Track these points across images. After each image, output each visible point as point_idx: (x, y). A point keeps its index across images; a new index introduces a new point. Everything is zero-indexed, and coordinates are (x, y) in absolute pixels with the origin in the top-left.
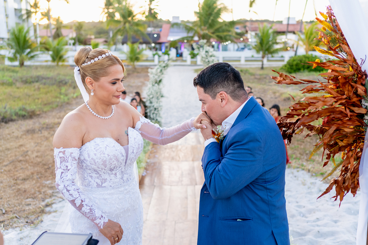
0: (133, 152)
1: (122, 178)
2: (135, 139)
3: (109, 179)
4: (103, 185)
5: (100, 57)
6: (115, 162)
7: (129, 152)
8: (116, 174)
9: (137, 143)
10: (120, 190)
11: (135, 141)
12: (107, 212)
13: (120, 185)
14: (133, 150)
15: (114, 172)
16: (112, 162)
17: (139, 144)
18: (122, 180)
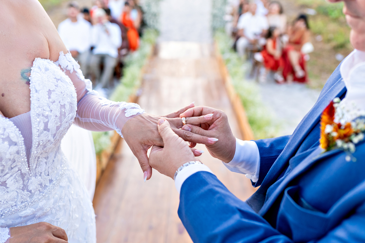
0: (46, 129)
1: (25, 187)
2: (50, 92)
7: (35, 132)
9: (57, 102)
11: (49, 98)
13: (22, 202)
14: (46, 124)
17: (63, 106)
18: (26, 192)
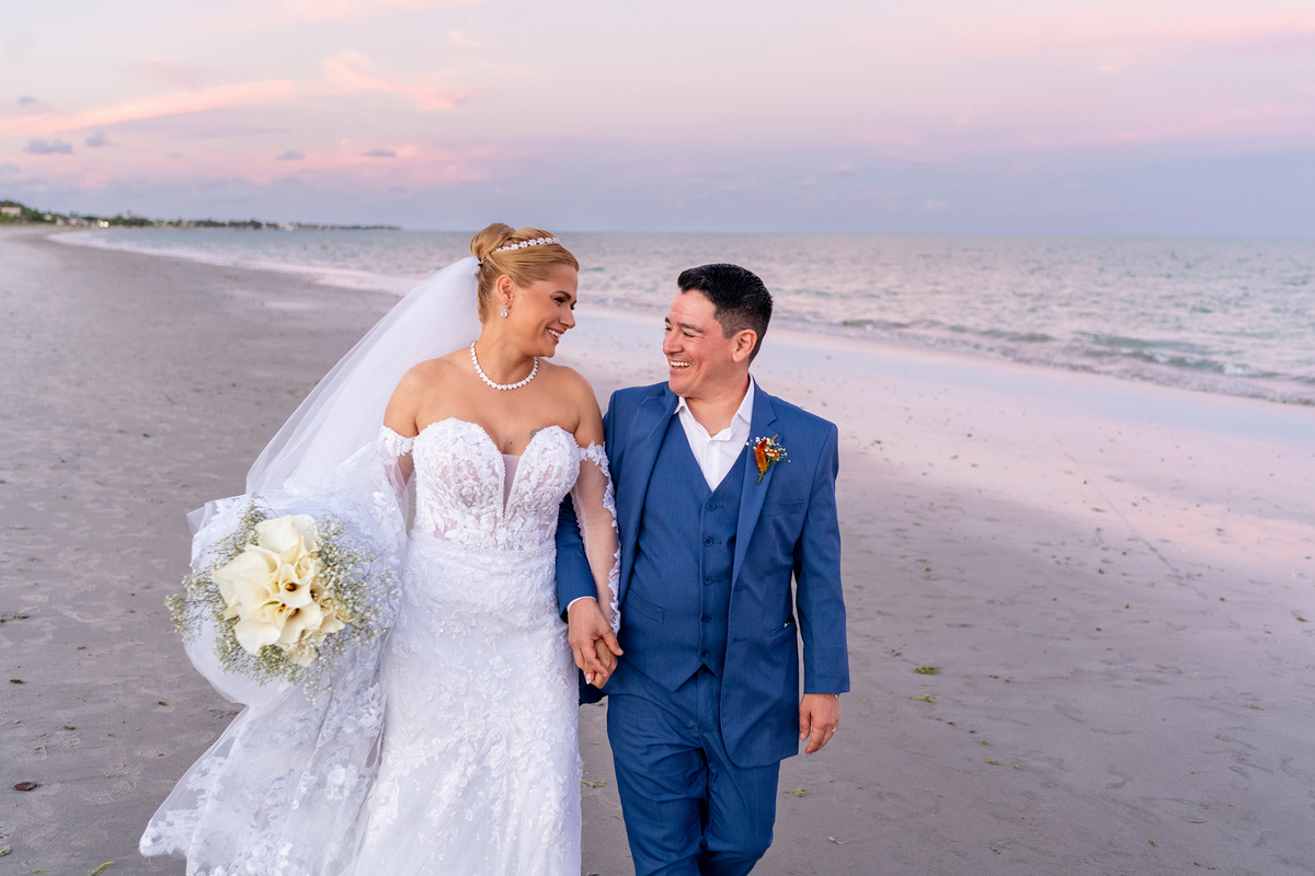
0: (527, 479)
1: (493, 534)
3: (460, 524)
4: (447, 535)
5: (541, 241)
6: (471, 481)
8: (478, 517)
10: (482, 559)
12: (439, 600)
15: (474, 510)
16: (461, 478)
